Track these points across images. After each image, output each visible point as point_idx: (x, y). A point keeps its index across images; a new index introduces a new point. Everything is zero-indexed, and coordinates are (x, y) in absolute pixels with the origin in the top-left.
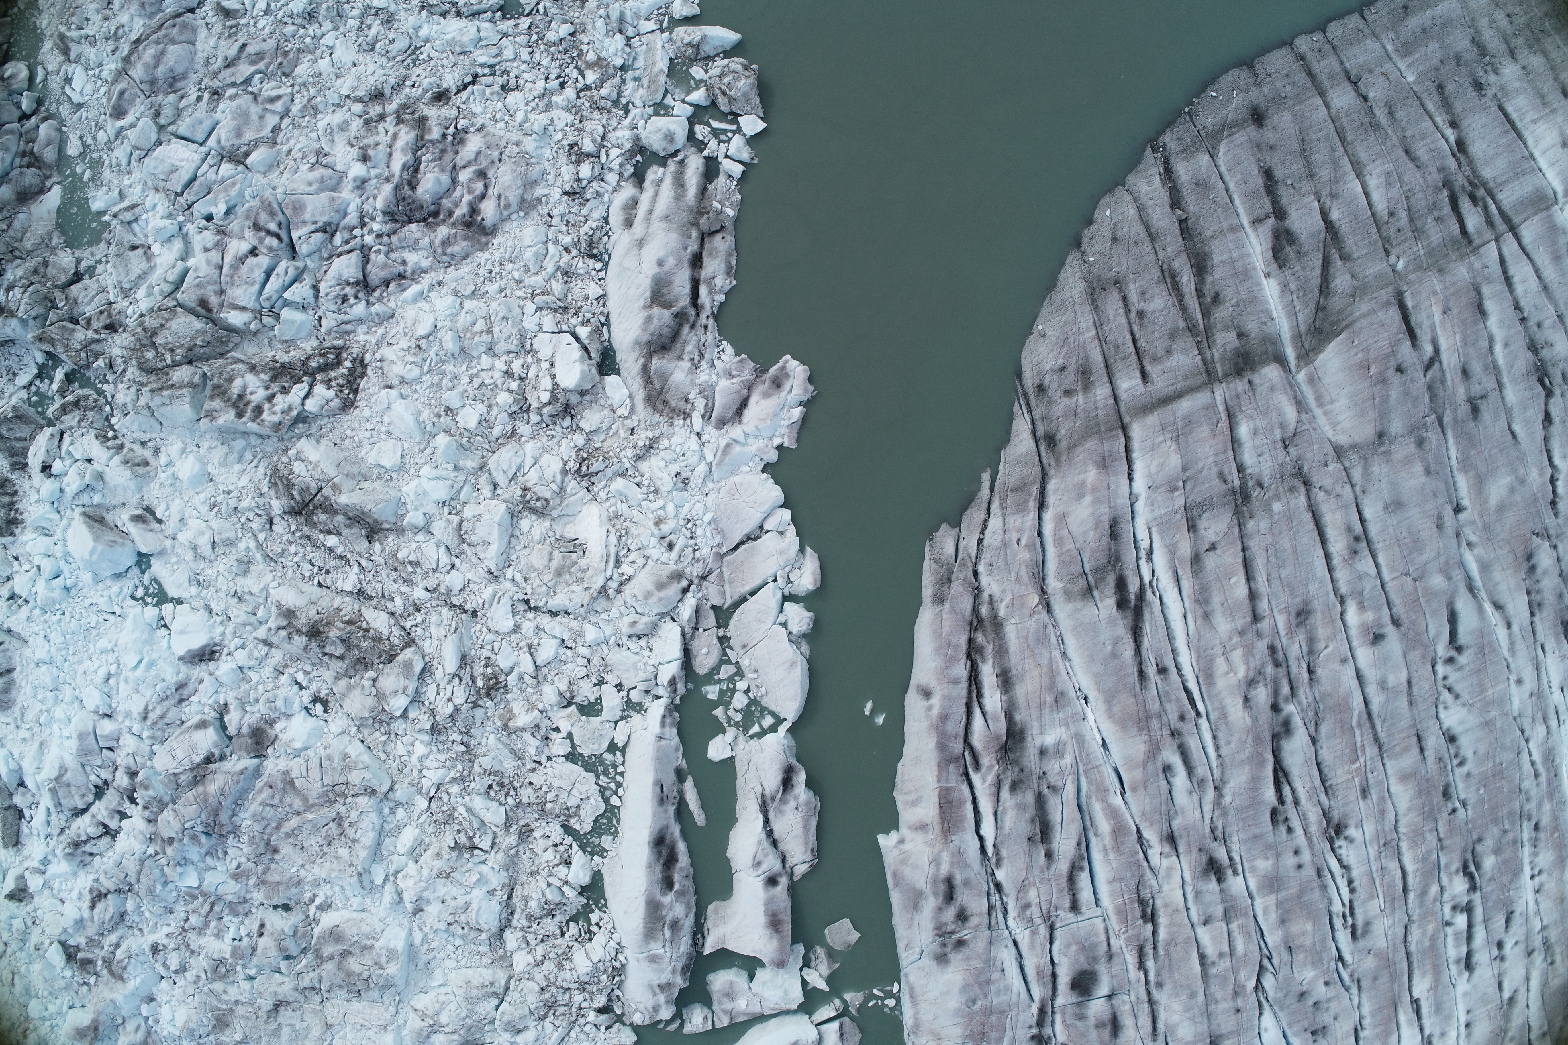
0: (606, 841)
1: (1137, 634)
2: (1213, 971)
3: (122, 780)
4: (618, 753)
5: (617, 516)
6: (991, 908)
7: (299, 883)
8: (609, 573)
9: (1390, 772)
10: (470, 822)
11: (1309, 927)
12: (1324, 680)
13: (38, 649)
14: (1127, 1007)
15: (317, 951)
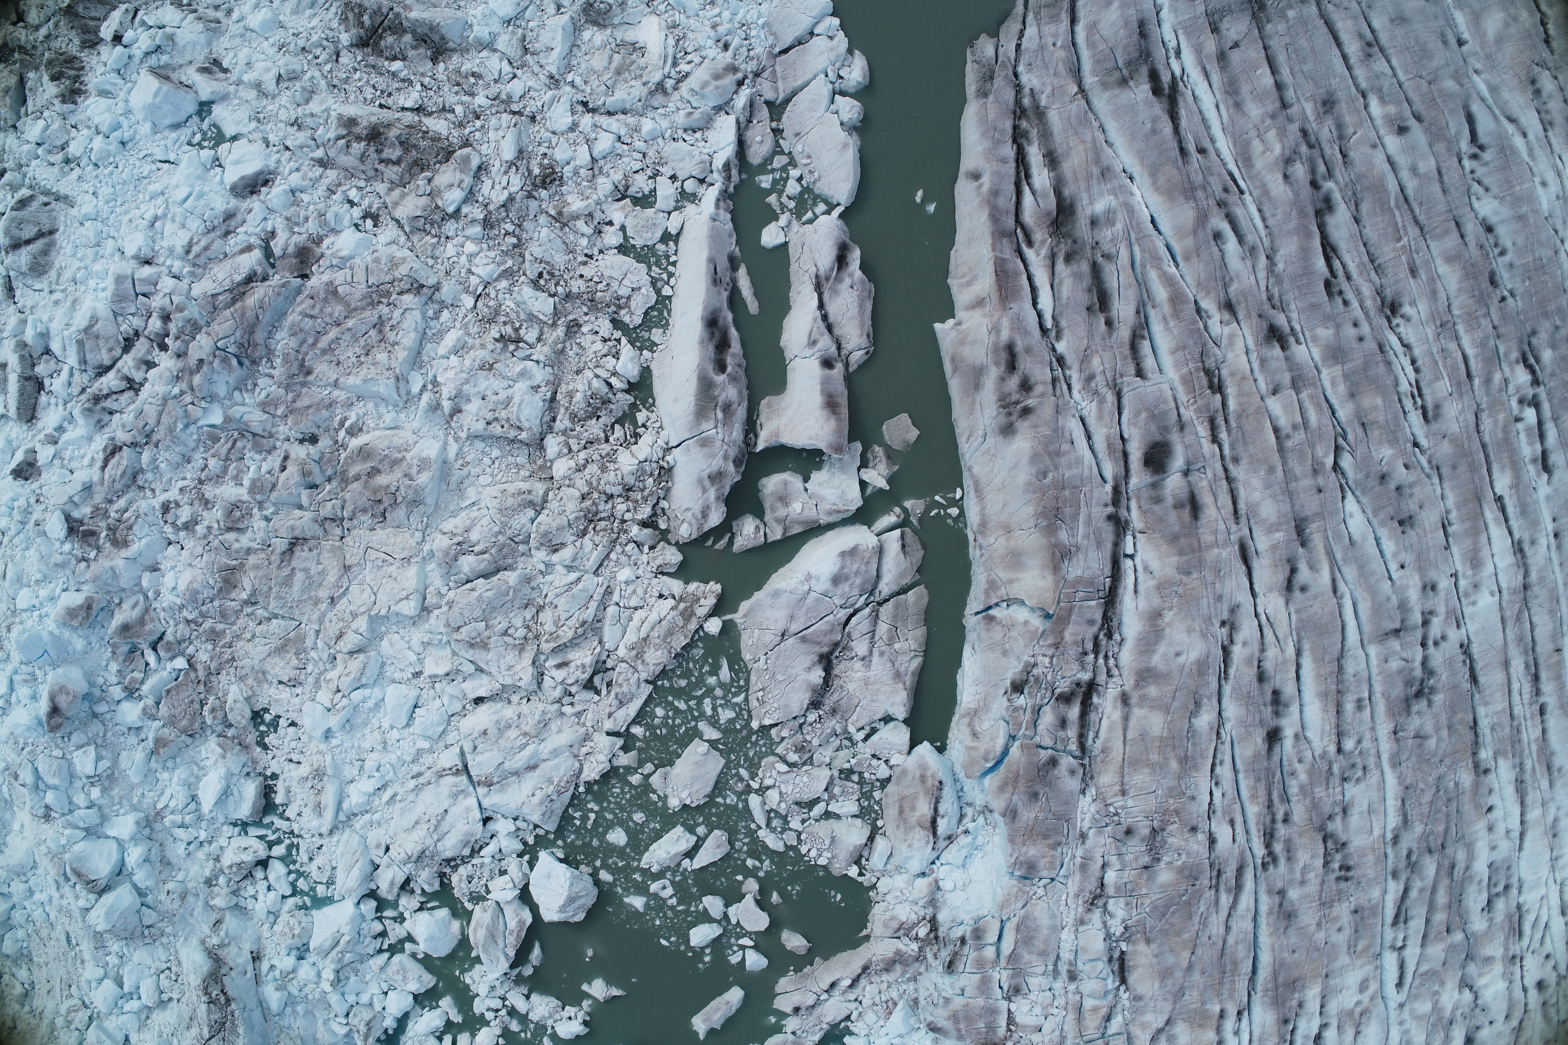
0: (656, 335)
1: (1174, 117)
2: (1289, 444)
3: (155, 324)
4: (671, 243)
5: (675, 26)
6: (1054, 380)
7: (330, 405)
8: (667, 70)
9: (1435, 254)
10: (517, 313)
11: (1379, 401)
12: (1357, 162)
13: (86, 205)
14: (1205, 483)
15: (343, 473)
